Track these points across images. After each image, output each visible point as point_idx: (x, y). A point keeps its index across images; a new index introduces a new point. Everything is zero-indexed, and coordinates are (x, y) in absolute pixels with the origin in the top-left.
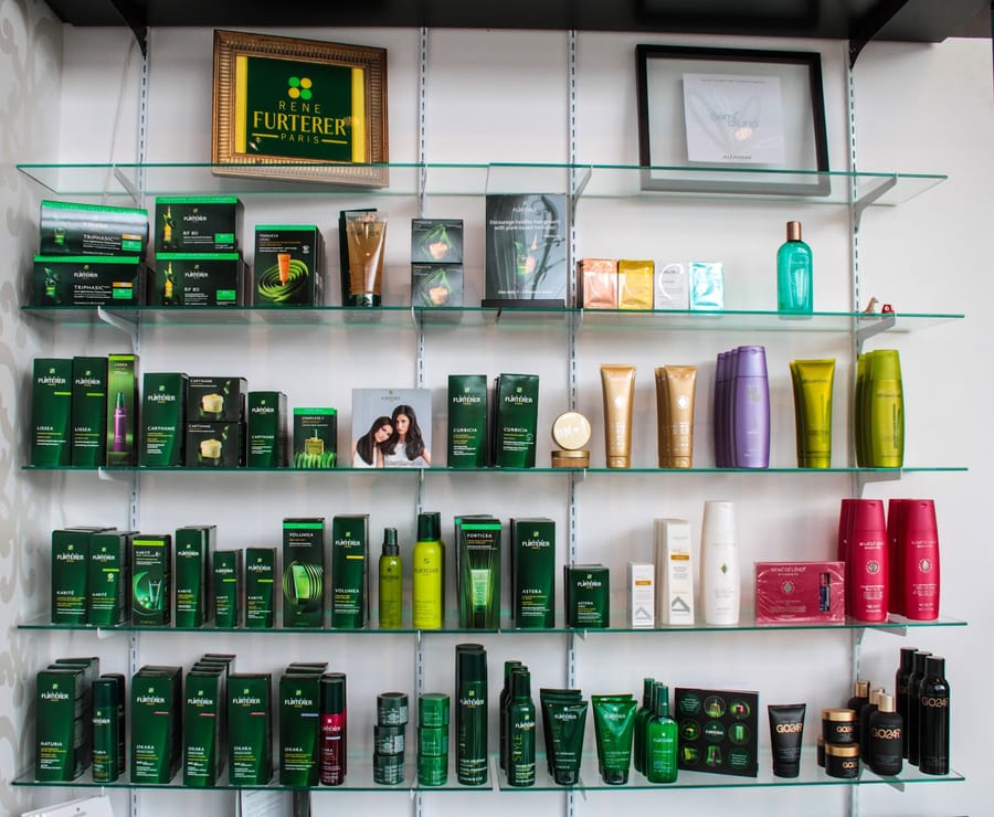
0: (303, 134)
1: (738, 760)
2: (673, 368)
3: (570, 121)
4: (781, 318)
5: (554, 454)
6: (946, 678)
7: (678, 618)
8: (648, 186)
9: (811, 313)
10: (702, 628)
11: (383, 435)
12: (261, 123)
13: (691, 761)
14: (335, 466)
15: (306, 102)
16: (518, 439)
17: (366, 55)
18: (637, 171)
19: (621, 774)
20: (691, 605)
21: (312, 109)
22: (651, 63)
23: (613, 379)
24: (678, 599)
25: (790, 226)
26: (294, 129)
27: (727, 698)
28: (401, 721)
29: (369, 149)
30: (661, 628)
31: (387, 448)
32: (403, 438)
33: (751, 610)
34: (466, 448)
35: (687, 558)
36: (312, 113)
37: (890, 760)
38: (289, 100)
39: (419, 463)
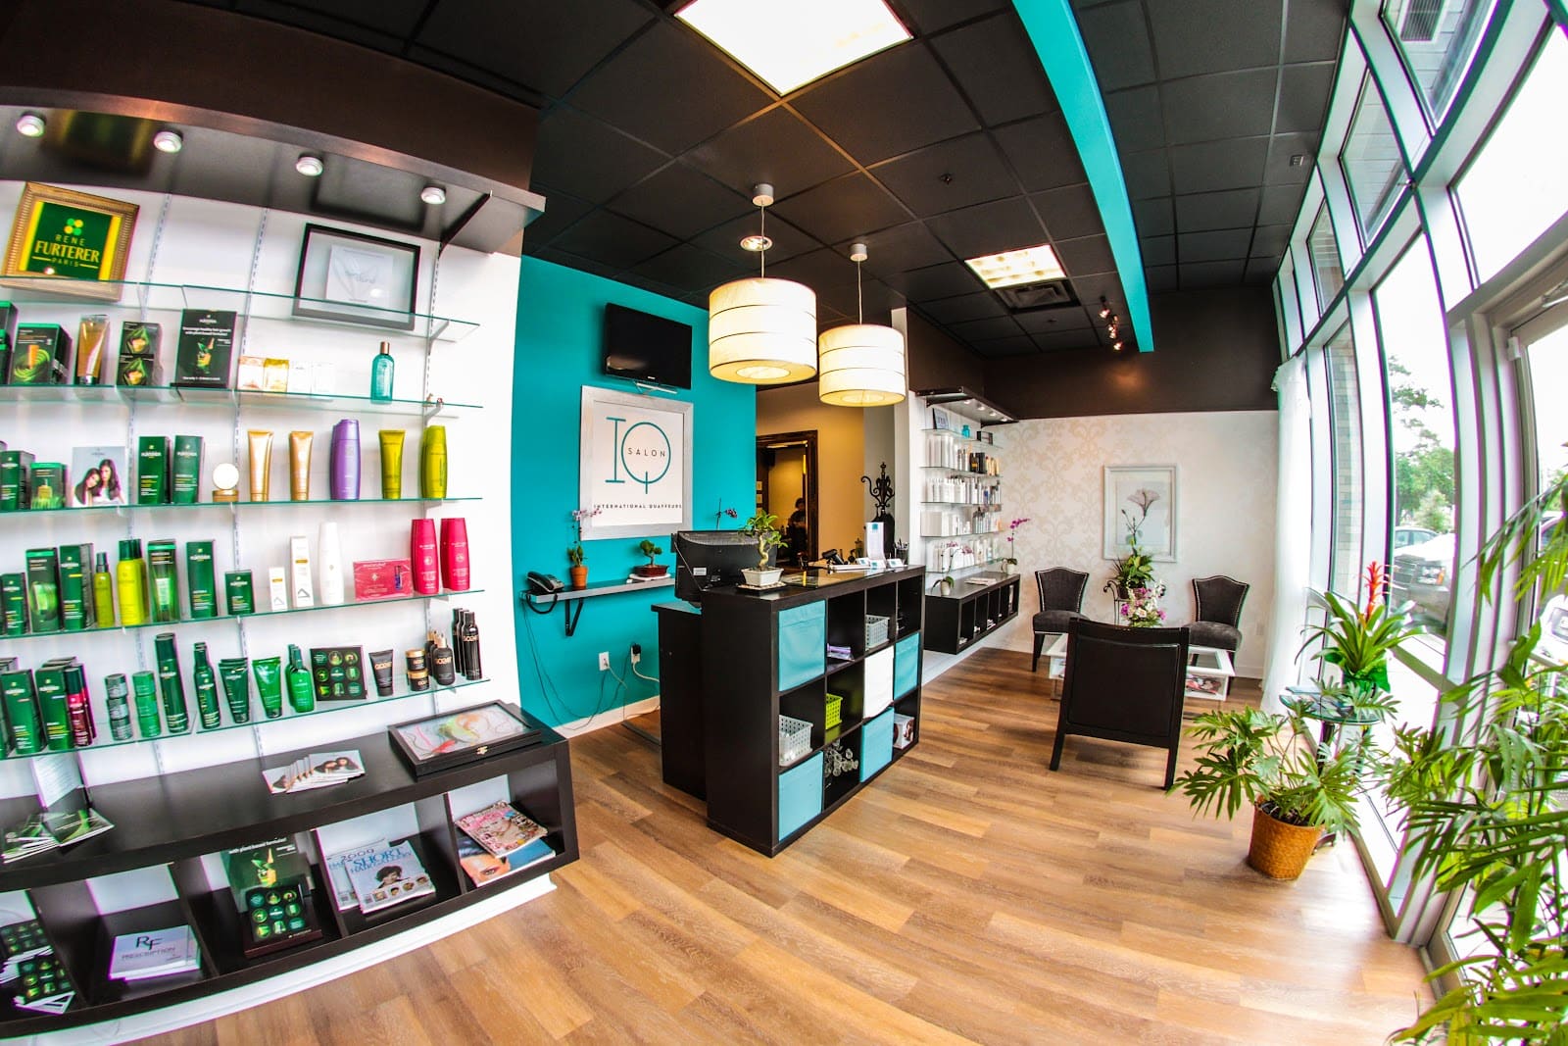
0: (69, 259)
1: (354, 690)
2: (296, 433)
3: (254, 265)
4: (372, 403)
5: (214, 493)
6: (476, 623)
7: (302, 602)
8: (297, 311)
9: (391, 400)
10: (320, 608)
11: (93, 482)
12: (41, 250)
13: (326, 695)
14: (63, 506)
15: (76, 237)
16: (187, 482)
17: (126, 208)
18: (292, 300)
19: (277, 710)
20: (311, 593)
21: (78, 242)
22: (312, 235)
23: (256, 441)
24: (302, 590)
25: (383, 344)
26: (63, 255)
27: (343, 652)
28: (123, 694)
29: (113, 273)
30: (293, 610)
31: (95, 492)
32: (106, 483)
33: (353, 593)
34: (150, 490)
35: (305, 561)
36: (78, 245)
37: (446, 676)
38: (63, 234)
39: (117, 501)
